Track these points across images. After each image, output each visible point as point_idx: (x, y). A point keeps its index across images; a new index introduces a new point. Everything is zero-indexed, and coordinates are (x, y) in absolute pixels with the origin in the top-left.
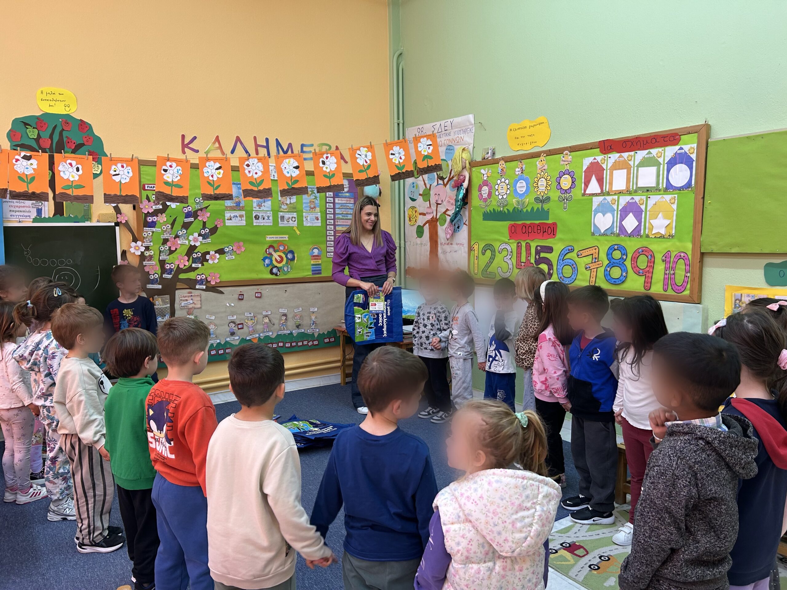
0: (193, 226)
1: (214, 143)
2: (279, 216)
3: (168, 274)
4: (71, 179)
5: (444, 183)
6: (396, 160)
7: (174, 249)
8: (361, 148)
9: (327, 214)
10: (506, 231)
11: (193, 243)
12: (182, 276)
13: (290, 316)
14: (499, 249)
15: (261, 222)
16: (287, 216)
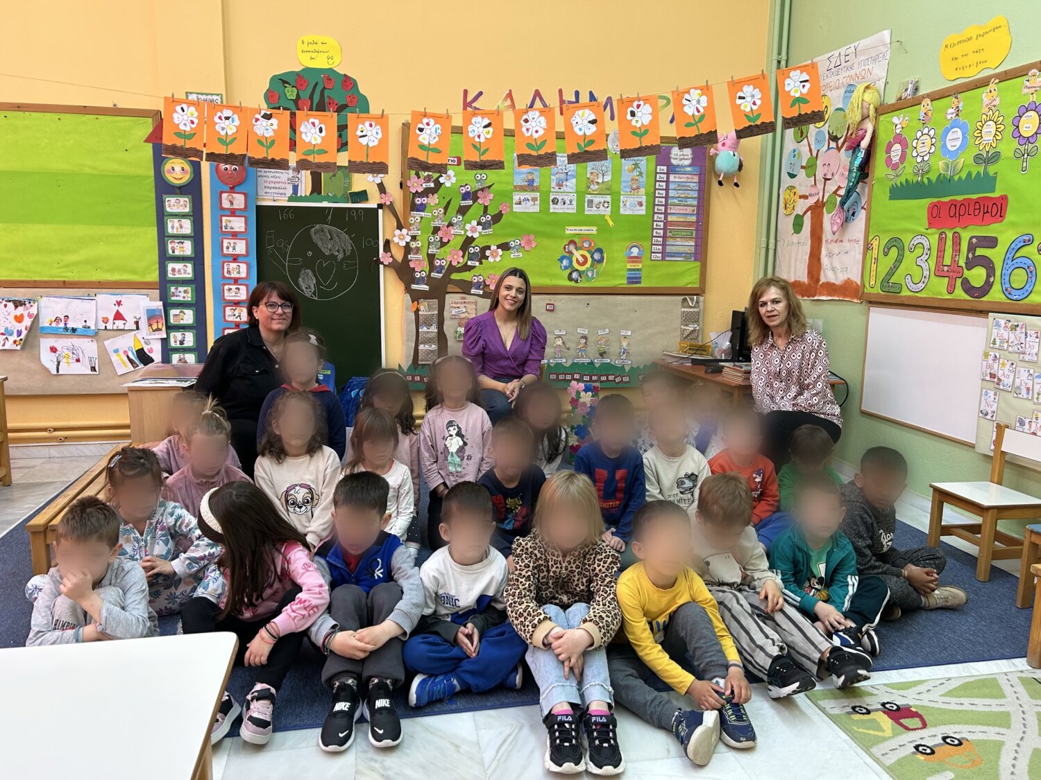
0: (471, 211)
1: (505, 99)
2: (586, 200)
3: (438, 272)
4: (314, 142)
5: (837, 145)
6: (746, 106)
7: (446, 241)
8: (692, 91)
9: (655, 197)
10: (923, 215)
11: (470, 234)
12: (455, 276)
13: (591, 339)
14: (911, 245)
15: (558, 209)
16: (597, 200)
